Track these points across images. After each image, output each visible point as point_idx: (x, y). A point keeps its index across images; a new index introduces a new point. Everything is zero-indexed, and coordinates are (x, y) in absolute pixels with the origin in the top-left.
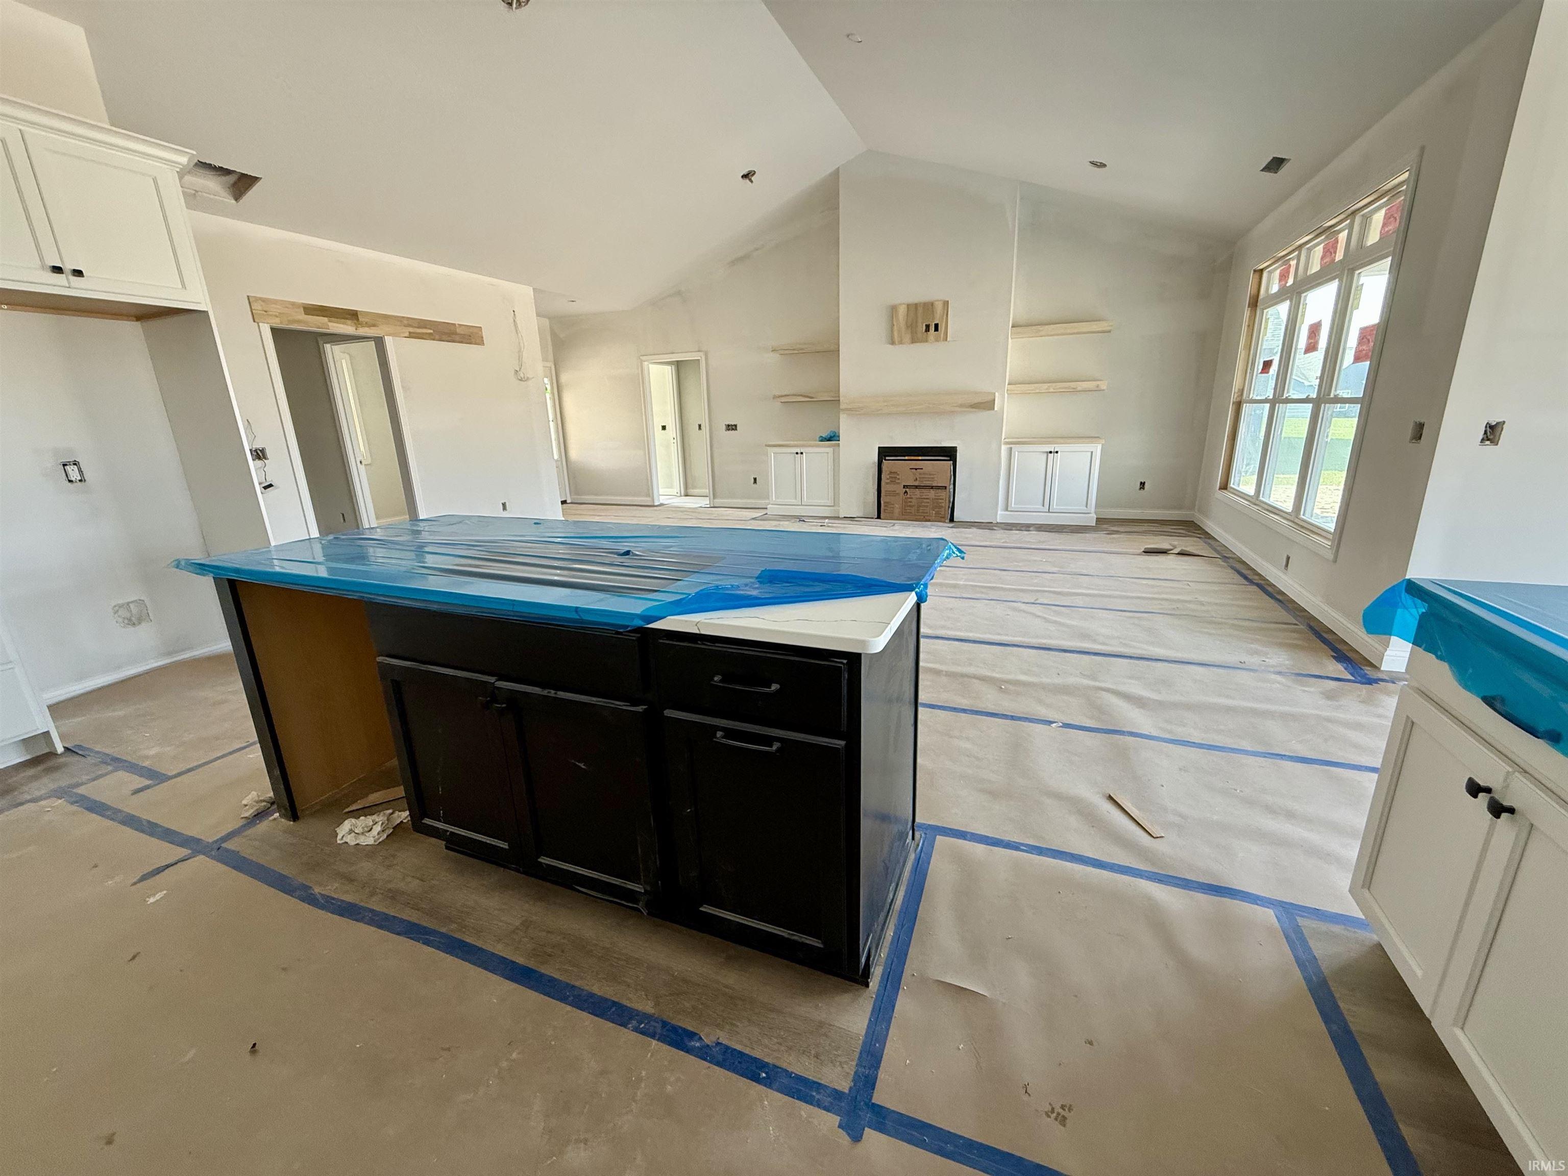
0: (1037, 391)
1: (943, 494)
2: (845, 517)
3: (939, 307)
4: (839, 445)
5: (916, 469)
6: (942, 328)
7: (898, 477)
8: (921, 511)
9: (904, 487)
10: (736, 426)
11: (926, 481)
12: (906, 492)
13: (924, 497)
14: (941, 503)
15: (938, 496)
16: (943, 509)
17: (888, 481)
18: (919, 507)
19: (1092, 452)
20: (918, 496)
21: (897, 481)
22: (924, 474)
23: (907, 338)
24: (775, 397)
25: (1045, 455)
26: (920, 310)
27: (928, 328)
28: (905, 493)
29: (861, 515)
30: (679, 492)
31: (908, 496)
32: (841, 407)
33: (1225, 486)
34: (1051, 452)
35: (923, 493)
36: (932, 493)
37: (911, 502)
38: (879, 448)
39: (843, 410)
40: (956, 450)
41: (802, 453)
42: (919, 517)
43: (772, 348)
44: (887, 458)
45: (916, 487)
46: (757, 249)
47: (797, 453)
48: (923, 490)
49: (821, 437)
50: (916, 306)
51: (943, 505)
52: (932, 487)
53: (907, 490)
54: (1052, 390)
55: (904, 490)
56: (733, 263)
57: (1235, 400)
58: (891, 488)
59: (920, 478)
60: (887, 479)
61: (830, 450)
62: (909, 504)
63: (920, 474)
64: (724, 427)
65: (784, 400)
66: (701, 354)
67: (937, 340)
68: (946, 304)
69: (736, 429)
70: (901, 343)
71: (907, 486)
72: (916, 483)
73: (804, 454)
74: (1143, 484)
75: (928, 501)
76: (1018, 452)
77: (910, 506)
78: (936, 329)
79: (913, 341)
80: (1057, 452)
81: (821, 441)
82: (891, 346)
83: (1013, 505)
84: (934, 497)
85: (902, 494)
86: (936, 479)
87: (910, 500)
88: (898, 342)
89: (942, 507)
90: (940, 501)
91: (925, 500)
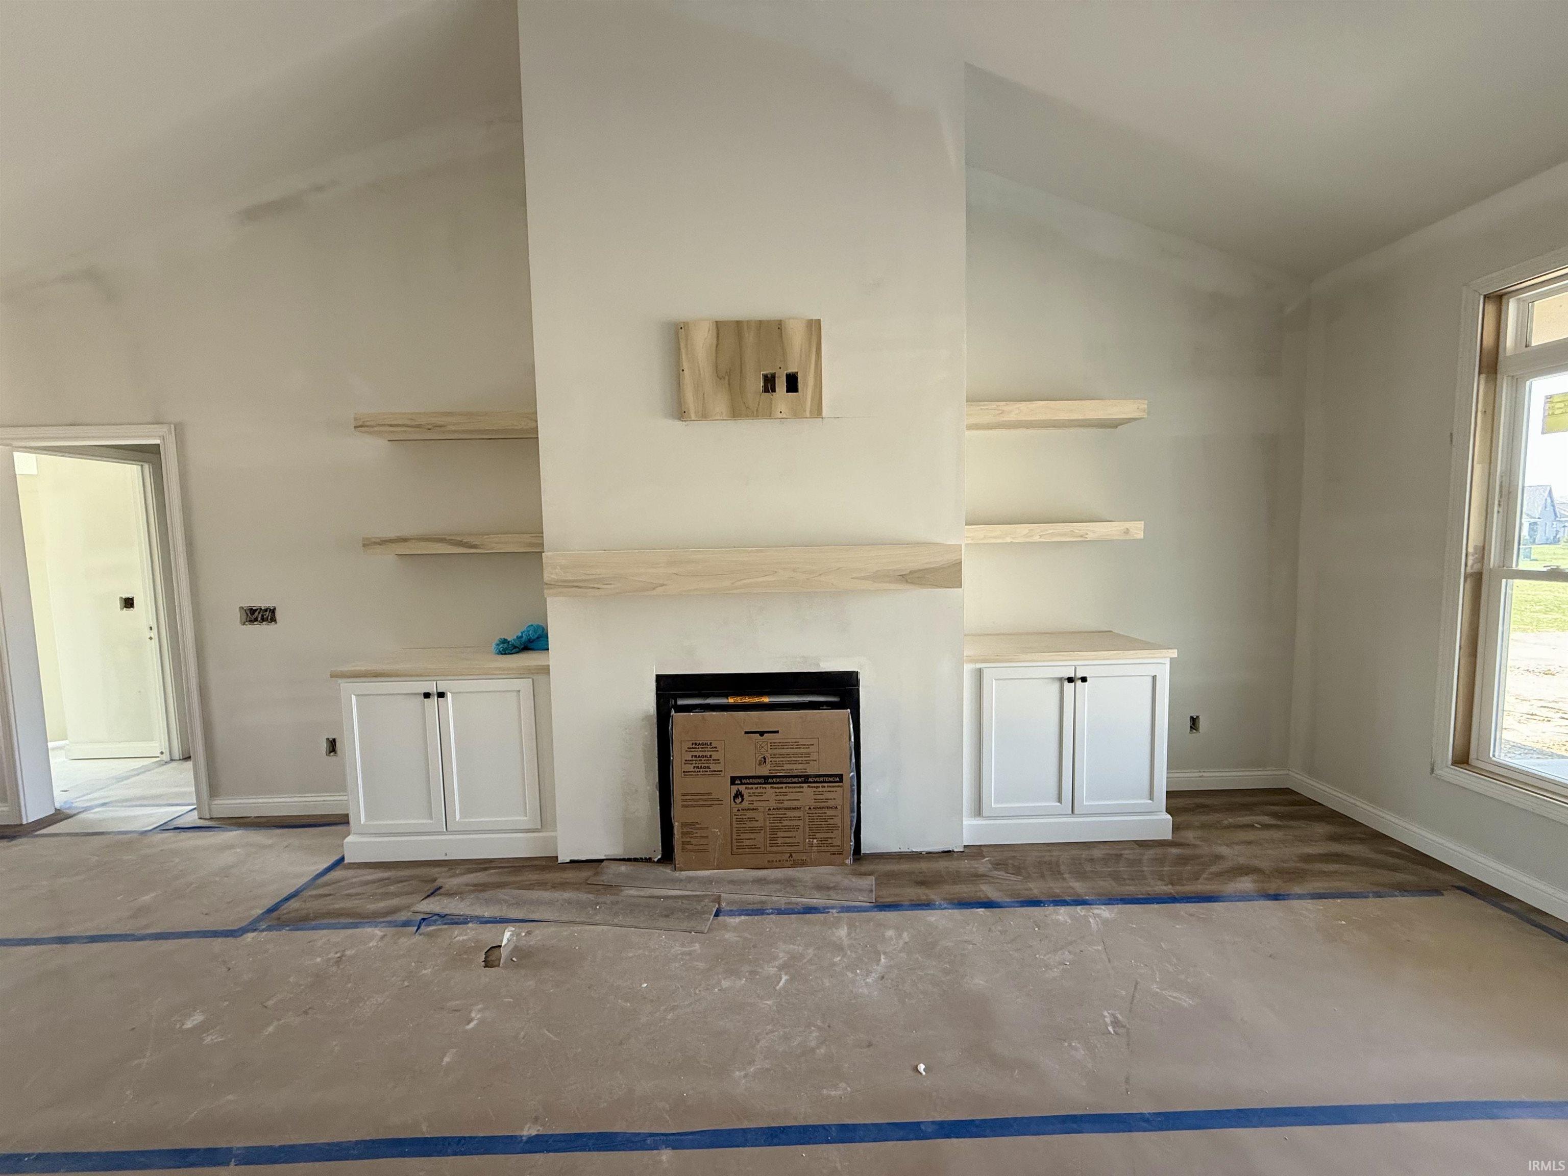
0: (1009, 540)
1: (835, 795)
2: (572, 862)
3: (797, 337)
4: (546, 670)
5: (762, 734)
6: (806, 384)
7: (715, 756)
8: (780, 841)
9: (733, 780)
10: (273, 611)
11: (790, 763)
12: (739, 794)
13: (787, 804)
14: (831, 817)
15: (823, 801)
16: (837, 833)
17: (690, 768)
18: (774, 831)
19: (1154, 678)
20: (773, 804)
21: (713, 767)
22: (784, 745)
23: (720, 404)
24: (368, 544)
25: (1056, 686)
26: (750, 338)
27: (769, 383)
28: (736, 797)
29: (616, 851)
30: (167, 752)
31: (745, 804)
32: (548, 576)
33: (1462, 759)
34: (1070, 680)
35: (785, 794)
36: (807, 795)
37: (752, 819)
38: (659, 678)
39: (550, 585)
40: (857, 683)
41: (441, 695)
42: (778, 857)
43: (355, 419)
44: (681, 702)
45: (766, 780)
46: (319, 188)
47: (427, 695)
48: (784, 788)
49: (504, 641)
50: (738, 325)
51: (837, 821)
52: (806, 779)
53: (742, 788)
54: (1036, 538)
55: (734, 789)
56: (252, 214)
57: (1469, 570)
58: (700, 784)
59: (773, 756)
60: (687, 762)
61: (524, 685)
62: (749, 824)
63: (774, 746)
64: (237, 616)
65: (403, 549)
66: (163, 429)
67: (797, 414)
68: (814, 327)
69: (273, 620)
70: (704, 415)
71: (741, 778)
72: (765, 771)
73: (449, 695)
74: (1194, 723)
75: (796, 813)
76: (995, 679)
77: (753, 830)
78: (792, 383)
79: (737, 412)
80: (1084, 680)
81: (504, 652)
82: (679, 424)
83: (991, 802)
84: (813, 804)
85: (728, 799)
86: (814, 756)
87: (750, 814)
88: (696, 413)
89: (835, 826)
90: (830, 812)
91: (790, 814)
